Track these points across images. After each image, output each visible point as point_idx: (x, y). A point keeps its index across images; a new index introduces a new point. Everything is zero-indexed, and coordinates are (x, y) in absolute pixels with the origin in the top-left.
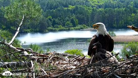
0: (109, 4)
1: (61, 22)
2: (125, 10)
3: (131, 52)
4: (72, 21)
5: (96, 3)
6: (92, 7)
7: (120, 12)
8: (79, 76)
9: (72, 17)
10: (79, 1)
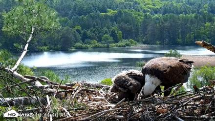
0: (170, 8)
1: (96, 34)
2: (196, 17)
3: (204, 82)
4: (113, 34)
5: (150, 6)
6: (145, 11)
7: (188, 20)
8: (120, 120)
9: (113, 28)
10: (123, 3)
